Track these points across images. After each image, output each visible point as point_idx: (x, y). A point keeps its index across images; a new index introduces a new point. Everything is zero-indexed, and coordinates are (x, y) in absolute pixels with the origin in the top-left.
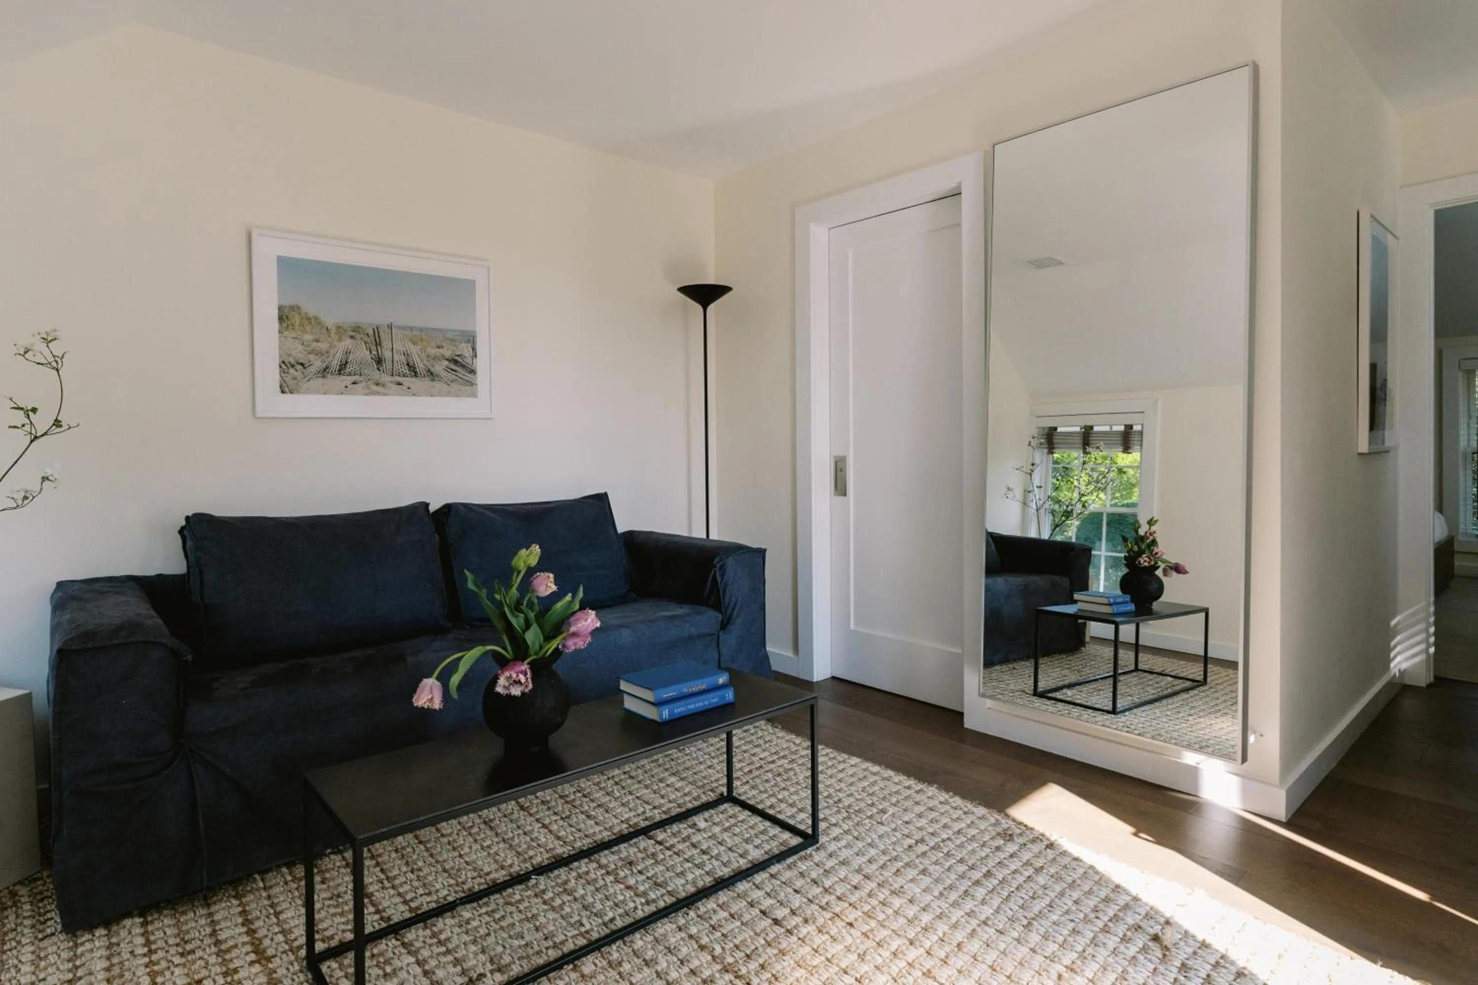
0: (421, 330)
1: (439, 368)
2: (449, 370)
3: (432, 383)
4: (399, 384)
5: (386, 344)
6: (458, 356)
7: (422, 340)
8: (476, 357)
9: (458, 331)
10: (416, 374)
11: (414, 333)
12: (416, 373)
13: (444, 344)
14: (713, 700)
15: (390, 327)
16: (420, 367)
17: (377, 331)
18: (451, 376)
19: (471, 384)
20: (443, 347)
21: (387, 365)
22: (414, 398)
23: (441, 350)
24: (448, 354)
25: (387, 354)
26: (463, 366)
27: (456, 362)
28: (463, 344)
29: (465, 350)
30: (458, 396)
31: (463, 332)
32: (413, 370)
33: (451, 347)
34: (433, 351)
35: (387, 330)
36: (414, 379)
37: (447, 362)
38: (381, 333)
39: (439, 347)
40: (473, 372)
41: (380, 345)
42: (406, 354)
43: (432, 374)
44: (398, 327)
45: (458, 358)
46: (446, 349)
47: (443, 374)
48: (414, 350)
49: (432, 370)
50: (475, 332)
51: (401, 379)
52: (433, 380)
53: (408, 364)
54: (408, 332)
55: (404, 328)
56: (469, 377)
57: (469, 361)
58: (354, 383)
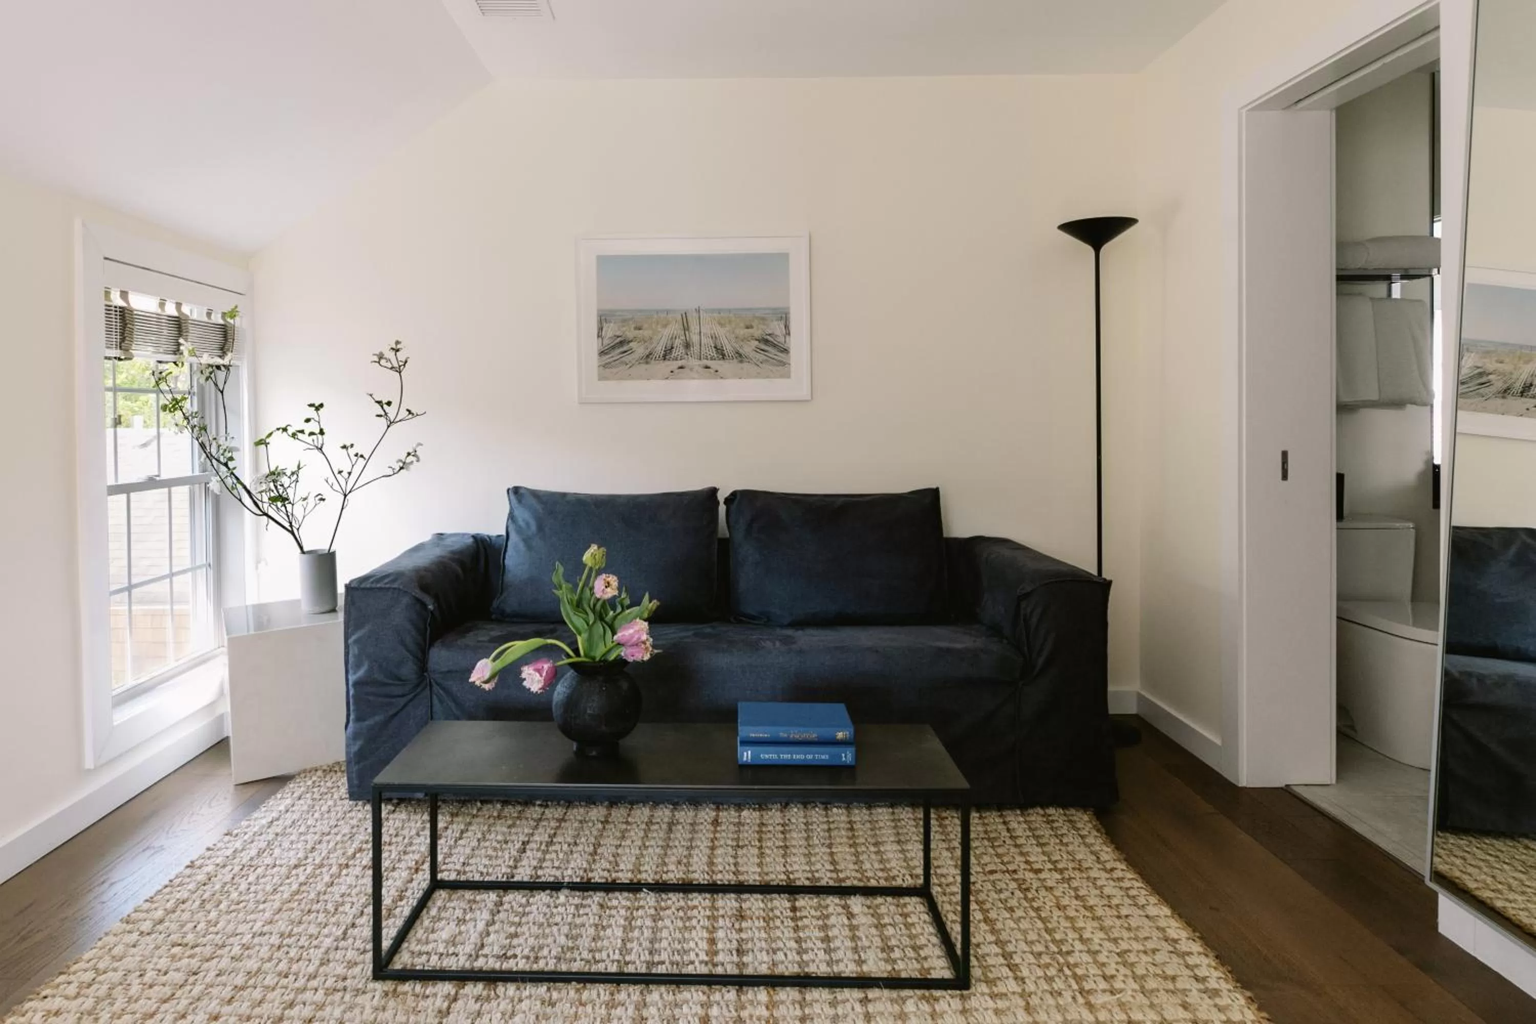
0: (730, 311)
1: (748, 349)
2: (758, 350)
3: (740, 365)
4: (707, 367)
5: (694, 328)
6: (770, 335)
7: (730, 322)
8: (789, 334)
9: (769, 309)
10: (723, 357)
11: (722, 314)
12: (723, 355)
13: (753, 324)
14: (822, 756)
15: (698, 311)
16: (728, 349)
17: (685, 316)
18: (761, 357)
19: (783, 364)
20: (752, 327)
21: (695, 349)
22: (722, 380)
23: (750, 330)
24: (757, 333)
25: (695, 338)
26: (774, 346)
27: (766, 342)
28: (776, 323)
29: (777, 328)
30: (768, 377)
31: (775, 309)
32: (721, 354)
33: (761, 326)
34: (742, 332)
35: (695, 315)
36: (721, 362)
37: (757, 343)
38: (689, 319)
39: (747, 328)
40: (786, 351)
41: (688, 330)
42: (714, 337)
43: (740, 355)
44: (706, 311)
45: (768, 337)
46: (755, 328)
47: (752, 355)
48: (721, 332)
49: (741, 351)
50: (788, 308)
51: (709, 363)
52: (741, 362)
53: (715, 347)
54: (715, 315)
55: (713, 311)
56: (782, 356)
57: (782, 339)
58: (681, 367)
